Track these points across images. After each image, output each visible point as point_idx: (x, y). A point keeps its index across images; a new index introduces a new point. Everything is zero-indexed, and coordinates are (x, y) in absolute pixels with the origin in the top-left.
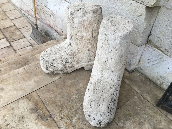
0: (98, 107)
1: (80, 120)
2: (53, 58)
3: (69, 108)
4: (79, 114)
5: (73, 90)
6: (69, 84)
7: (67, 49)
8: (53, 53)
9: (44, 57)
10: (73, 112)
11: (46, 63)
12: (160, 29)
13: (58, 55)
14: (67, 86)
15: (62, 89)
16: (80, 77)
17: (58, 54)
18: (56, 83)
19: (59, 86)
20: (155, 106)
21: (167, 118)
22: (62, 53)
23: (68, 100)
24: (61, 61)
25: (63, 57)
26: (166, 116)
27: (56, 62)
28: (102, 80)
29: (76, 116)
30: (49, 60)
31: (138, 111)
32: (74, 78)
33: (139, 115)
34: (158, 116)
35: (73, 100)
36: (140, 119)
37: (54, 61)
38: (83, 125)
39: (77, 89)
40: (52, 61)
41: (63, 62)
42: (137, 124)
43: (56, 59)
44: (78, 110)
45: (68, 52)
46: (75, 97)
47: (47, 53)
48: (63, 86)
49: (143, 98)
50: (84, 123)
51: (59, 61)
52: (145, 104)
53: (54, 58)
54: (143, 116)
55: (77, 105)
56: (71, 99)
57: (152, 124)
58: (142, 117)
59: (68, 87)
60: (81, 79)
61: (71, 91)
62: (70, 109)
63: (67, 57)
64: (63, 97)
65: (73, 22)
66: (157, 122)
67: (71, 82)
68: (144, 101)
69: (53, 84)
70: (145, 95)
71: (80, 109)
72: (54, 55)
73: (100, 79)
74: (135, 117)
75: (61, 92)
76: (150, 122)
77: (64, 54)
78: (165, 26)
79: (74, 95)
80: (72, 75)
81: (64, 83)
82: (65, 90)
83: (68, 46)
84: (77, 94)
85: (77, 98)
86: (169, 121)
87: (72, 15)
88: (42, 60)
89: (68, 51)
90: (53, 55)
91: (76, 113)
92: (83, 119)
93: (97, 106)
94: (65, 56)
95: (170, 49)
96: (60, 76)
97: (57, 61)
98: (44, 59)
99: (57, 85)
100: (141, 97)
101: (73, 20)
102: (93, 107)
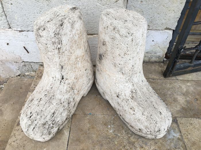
0: (162, 115)
1: (144, 146)
2: (51, 114)
3: (121, 147)
4: (136, 143)
5: (100, 127)
6: (88, 125)
7: (61, 87)
8: (45, 106)
9: (36, 122)
10: (129, 146)
11: (45, 126)
12: (135, 8)
13: (54, 104)
14: (89, 129)
15: (89, 138)
16: (88, 108)
17: (54, 102)
18: (75, 139)
19: (82, 138)
20: (164, 79)
21: (180, 81)
22: (58, 96)
23: (109, 142)
24: (63, 107)
25: (62, 100)
26: (177, 79)
27: (58, 115)
28: (136, 88)
29: (136, 147)
30: (47, 120)
31: (163, 92)
32: (83, 115)
33: (166, 95)
34: (175, 84)
35: (113, 136)
36: (171, 98)
37: (55, 115)
38: (150, 147)
39: (103, 122)
40: (51, 117)
41: (66, 107)
42: (174, 103)
43: (56, 110)
44: (131, 140)
45: (65, 89)
46: (111, 131)
47: (36, 114)
48: (84, 134)
49: (152, 80)
50: (148, 144)
51: (61, 110)
52: (159, 83)
53: (52, 111)
54: (169, 93)
55: (123, 137)
56: (110, 137)
57: (179, 93)
58: (170, 95)
59: (91, 130)
60: (91, 109)
61: (100, 130)
62: (123, 147)
63: (67, 96)
64: (102, 145)
65: (61, 44)
66: (179, 89)
67: (86, 121)
68: (155, 81)
69: (71, 143)
70: (150, 77)
71: (129, 137)
72: (50, 107)
73: (133, 88)
74: (167, 99)
75: (93, 142)
76: (177, 93)
77: (62, 96)
78: (139, 2)
79: (107, 131)
80: (78, 114)
81: (82, 130)
82: (94, 136)
83: (60, 82)
84: (109, 127)
85: (114, 131)
86: (183, 82)
87: (57, 36)
88: (34, 128)
89: (64, 87)
90: (48, 109)
91: (133, 145)
92: (144, 142)
93: (160, 115)
94: (63, 98)
95: (150, 23)
96: (67, 127)
97: (58, 112)
98: (38, 125)
99: (78, 140)
100: (150, 80)
101: (60, 42)
102: (158, 120)
